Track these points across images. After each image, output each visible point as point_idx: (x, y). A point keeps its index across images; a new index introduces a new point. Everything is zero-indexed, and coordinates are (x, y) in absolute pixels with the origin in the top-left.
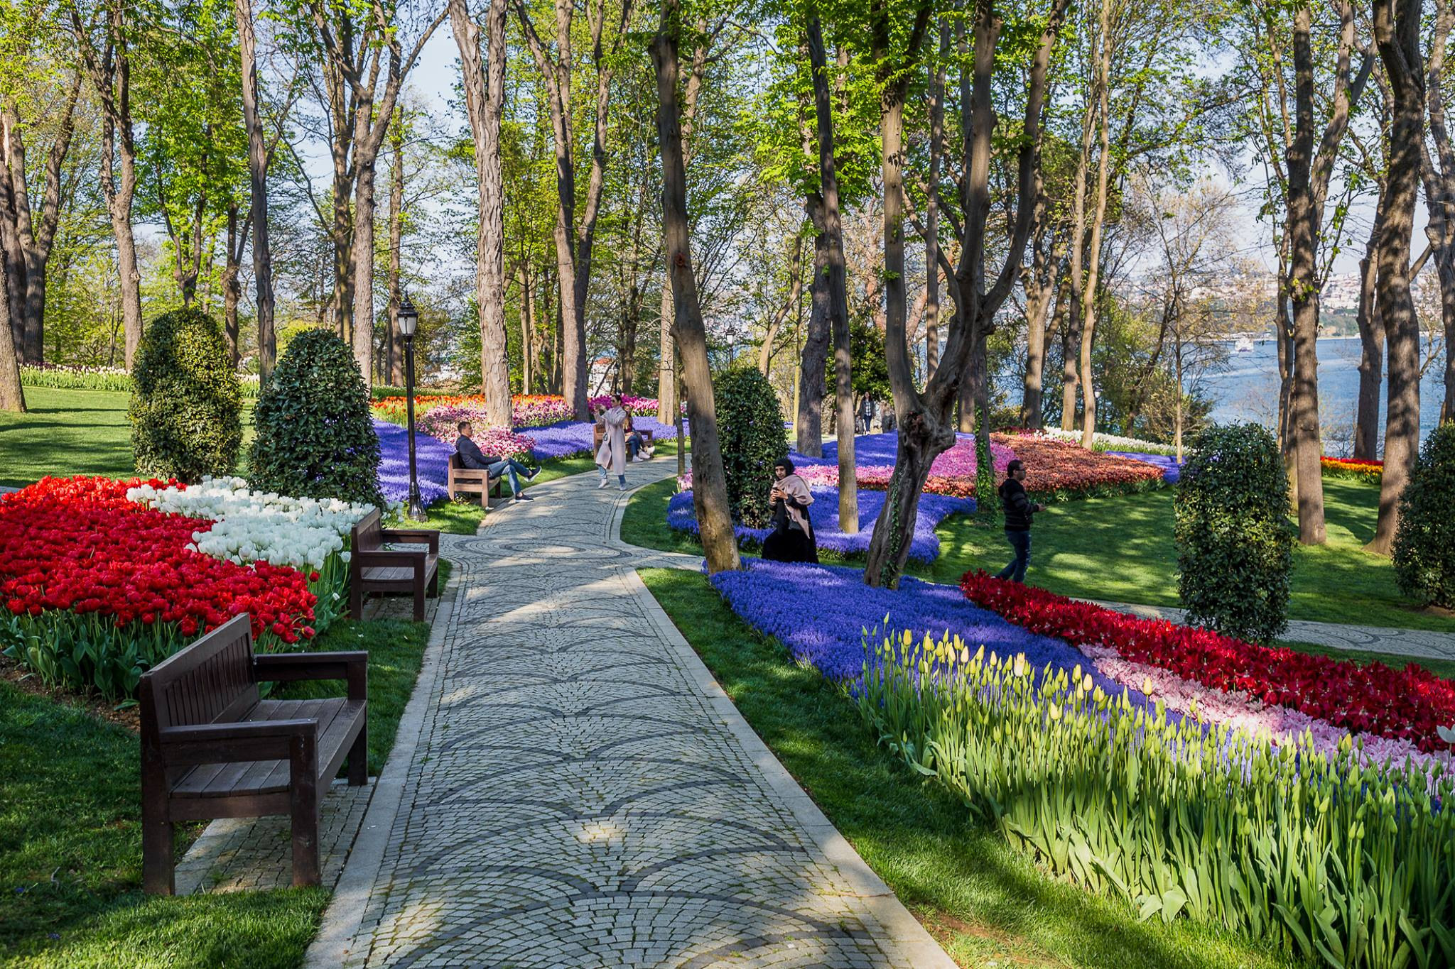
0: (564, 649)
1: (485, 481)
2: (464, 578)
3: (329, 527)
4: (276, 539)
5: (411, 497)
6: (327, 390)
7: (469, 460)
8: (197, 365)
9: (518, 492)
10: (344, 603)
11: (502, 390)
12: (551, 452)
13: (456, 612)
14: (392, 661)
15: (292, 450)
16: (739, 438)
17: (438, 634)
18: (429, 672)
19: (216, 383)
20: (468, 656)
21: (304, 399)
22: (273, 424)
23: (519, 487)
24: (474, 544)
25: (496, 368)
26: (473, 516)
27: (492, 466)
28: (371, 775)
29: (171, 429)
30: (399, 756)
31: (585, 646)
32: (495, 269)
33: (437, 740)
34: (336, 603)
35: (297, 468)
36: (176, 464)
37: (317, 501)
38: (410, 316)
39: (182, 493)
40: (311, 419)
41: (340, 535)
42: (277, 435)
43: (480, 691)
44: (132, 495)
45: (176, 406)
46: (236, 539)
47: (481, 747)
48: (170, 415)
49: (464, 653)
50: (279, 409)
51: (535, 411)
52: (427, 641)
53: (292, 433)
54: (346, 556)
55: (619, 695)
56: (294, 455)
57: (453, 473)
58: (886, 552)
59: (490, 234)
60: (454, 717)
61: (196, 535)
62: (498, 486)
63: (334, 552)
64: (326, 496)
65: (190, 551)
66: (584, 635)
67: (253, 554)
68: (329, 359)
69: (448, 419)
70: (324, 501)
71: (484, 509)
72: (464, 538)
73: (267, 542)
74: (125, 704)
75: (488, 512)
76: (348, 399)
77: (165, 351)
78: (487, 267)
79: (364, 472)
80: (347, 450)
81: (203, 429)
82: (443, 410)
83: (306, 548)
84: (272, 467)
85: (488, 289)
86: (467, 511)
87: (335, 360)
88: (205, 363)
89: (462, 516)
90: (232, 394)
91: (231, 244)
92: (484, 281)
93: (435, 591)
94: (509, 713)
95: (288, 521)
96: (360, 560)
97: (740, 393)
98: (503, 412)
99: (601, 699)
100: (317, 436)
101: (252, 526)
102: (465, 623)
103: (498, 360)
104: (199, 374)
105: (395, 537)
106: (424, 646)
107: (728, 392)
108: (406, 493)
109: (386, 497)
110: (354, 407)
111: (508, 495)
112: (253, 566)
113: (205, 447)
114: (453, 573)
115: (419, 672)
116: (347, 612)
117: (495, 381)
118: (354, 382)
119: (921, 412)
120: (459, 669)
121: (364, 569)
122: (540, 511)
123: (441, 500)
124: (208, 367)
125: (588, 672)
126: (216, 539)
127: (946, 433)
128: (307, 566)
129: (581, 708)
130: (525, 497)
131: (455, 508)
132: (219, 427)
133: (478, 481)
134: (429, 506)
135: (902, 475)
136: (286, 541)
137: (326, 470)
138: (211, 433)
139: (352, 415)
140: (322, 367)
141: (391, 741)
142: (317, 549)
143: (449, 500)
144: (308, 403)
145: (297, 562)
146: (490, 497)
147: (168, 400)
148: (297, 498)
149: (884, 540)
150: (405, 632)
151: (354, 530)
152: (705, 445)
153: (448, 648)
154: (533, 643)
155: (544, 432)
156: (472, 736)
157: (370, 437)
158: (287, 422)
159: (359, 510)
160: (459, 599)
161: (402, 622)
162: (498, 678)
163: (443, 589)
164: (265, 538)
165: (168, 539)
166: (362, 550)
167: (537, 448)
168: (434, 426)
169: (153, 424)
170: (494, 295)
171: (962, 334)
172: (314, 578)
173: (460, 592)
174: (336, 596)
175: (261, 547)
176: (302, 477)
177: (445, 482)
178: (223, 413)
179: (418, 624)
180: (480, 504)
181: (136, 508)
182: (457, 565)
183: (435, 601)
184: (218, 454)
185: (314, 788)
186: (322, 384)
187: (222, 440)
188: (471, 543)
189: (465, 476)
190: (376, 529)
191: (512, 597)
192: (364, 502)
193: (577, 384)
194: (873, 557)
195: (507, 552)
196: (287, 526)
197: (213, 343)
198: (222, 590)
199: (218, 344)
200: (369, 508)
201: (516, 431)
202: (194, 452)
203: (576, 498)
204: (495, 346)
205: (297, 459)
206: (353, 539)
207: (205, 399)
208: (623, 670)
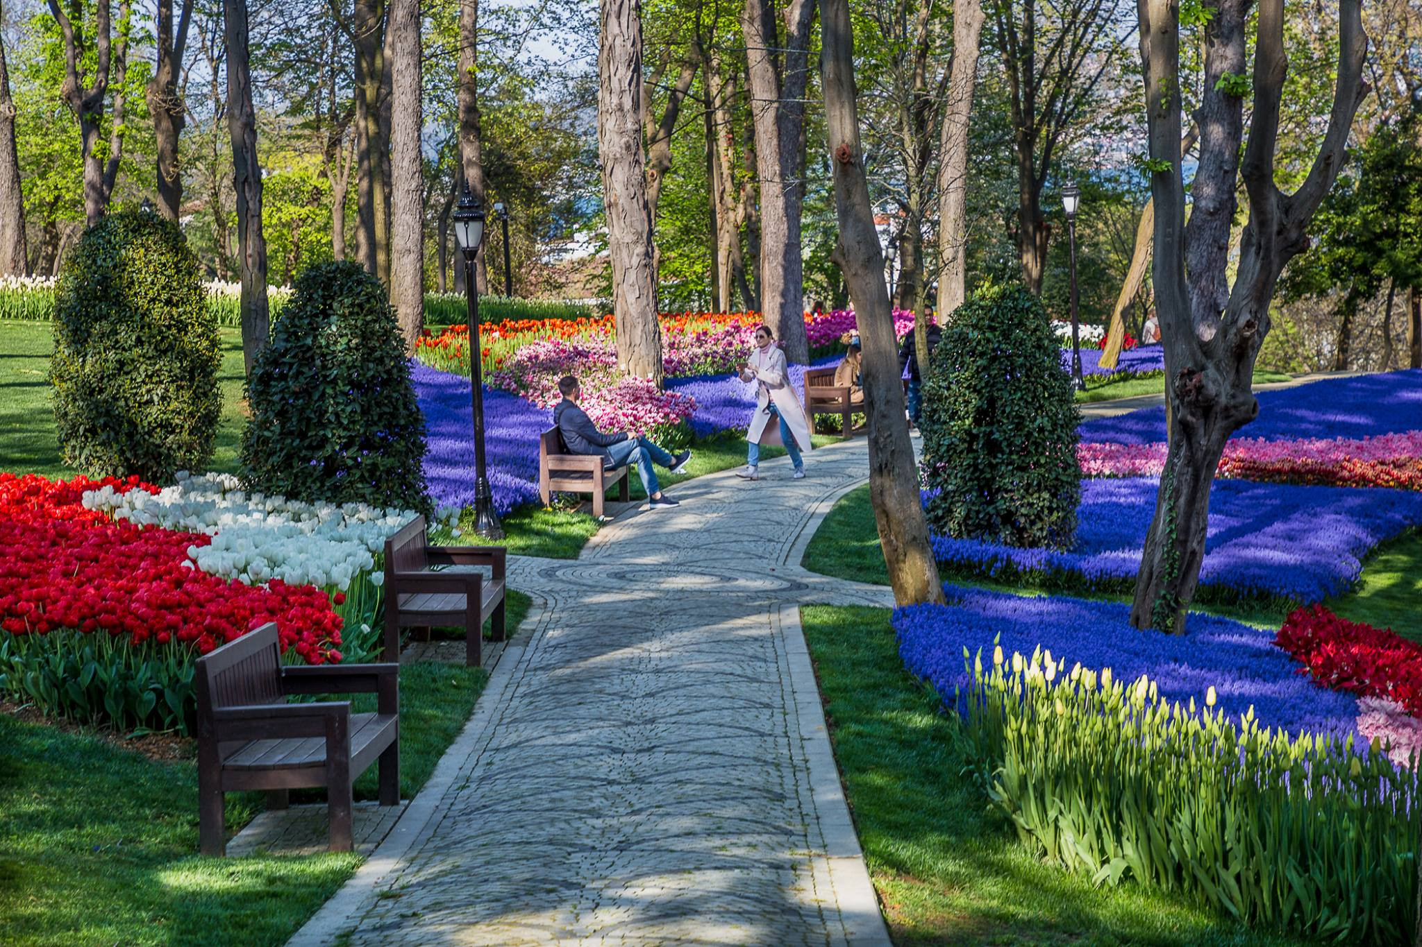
0: (651, 695)
1: (597, 474)
2: (546, 616)
3: (356, 542)
4: (292, 554)
5: (477, 501)
6: (350, 349)
7: (573, 439)
8: (153, 300)
9: (653, 491)
10: (375, 639)
11: (643, 314)
12: (725, 422)
13: (526, 657)
14: (435, 705)
15: (303, 435)
16: (992, 401)
17: (498, 682)
18: (481, 720)
19: (182, 327)
20: (531, 703)
21: (318, 362)
22: (276, 398)
23: (656, 483)
24: (569, 571)
25: (632, 276)
26: (577, 530)
27: (613, 449)
28: (403, 798)
29: (115, 399)
30: (434, 786)
31: (680, 692)
32: (628, 103)
33: (479, 772)
34: (366, 638)
35: (309, 460)
36: (122, 452)
37: (339, 506)
38: (473, 219)
39: (155, 498)
40: (329, 391)
41: (369, 550)
42: (281, 414)
43: (535, 734)
44: (89, 500)
45: (121, 363)
46: (244, 553)
47: (524, 777)
48: (113, 377)
49: (527, 700)
50: (283, 377)
51: (708, 347)
52: (483, 688)
53: (303, 410)
54: (378, 577)
55: (697, 735)
56: (306, 442)
57: (547, 463)
58: (1160, 578)
59: (619, 41)
60: (501, 755)
61: (192, 550)
62: (623, 482)
63: (362, 572)
64: (350, 499)
65: (189, 569)
66: (684, 680)
67: (266, 571)
68: (352, 305)
69: (550, 366)
70: (349, 507)
71: (596, 520)
72: (556, 563)
73: (280, 557)
74: (137, 733)
75: (603, 524)
76: (380, 361)
77: (105, 278)
78: (615, 100)
79: (403, 465)
80: (378, 431)
81: (163, 398)
82: (544, 349)
83: (328, 565)
84: (275, 459)
85: (616, 138)
86: (568, 523)
87: (361, 306)
88: (164, 297)
89: (558, 530)
90: (206, 343)
91: (165, 24)
92: (610, 124)
93: (500, 632)
94: (563, 751)
95: (301, 532)
96: (394, 585)
97: (992, 329)
98: (644, 351)
99: (673, 738)
100: (337, 415)
101: (260, 539)
102: (536, 670)
103: (635, 261)
104: (155, 314)
105: (444, 556)
106: (478, 694)
107: (975, 327)
108: (470, 495)
109: (435, 501)
110: (389, 372)
111: (639, 496)
112: (266, 586)
113: (167, 427)
114: (532, 611)
115: (468, 719)
116: (379, 650)
117: (631, 298)
118: (387, 335)
119: (1203, 368)
120: (517, 716)
121: (402, 597)
122: (685, 521)
123: (528, 505)
124: (168, 302)
125: (671, 716)
126: (218, 554)
127: (1240, 399)
128: (331, 586)
129: (646, 745)
130: (665, 500)
131: (550, 518)
132: (186, 395)
133: (587, 475)
134: (507, 515)
135: (1179, 463)
136: (302, 557)
137: (350, 462)
138: (174, 405)
139: (385, 383)
140: (344, 315)
141: (428, 774)
142: (342, 565)
143: (540, 505)
144: (324, 367)
145: (320, 580)
146: (607, 499)
147: (111, 355)
148: (311, 502)
149: (1156, 560)
150: (453, 677)
151: (388, 544)
152: (886, 422)
153: (508, 695)
154: (617, 688)
155: (720, 385)
156: (516, 769)
157: (411, 414)
158: (296, 395)
159: (395, 521)
160: (533, 643)
161: (451, 666)
162: (561, 722)
163: (513, 631)
164: (279, 552)
165: (155, 556)
166: (399, 572)
167: (702, 415)
168: (528, 378)
169: (88, 391)
170: (628, 147)
171: (1258, 254)
172: (340, 600)
173: (537, 635)
174: (365, 628)
175: (273, 563)
176: (316, 474)
177: (534, 478)
178: (192, 372)
179: (473, 669)
180: (590, 512)
181: (100, 518)
182: (540, 601)
183: (501, 645)
184: (185, 436)
185: (347, 764)
186: (344, 341)
187: (191, 414)
188: (566, 570)
189: (567, 466)
190: (419, 545)
191: (606, 640)
192: (403, 509)
193: (784, 294)
194: (1142, 586)
195: (616, 583)
196: (301, 538)
197: (176, 264)
198: (238, 608)
199: (183, 265)
200: (411, 515)
201: (666, 384)
202: (150, 433)
203: (750, 501)
204: (629, 238)
205: (310, 447)
206: (387, 558)
207: (165, 352)
208: (715, 714)
